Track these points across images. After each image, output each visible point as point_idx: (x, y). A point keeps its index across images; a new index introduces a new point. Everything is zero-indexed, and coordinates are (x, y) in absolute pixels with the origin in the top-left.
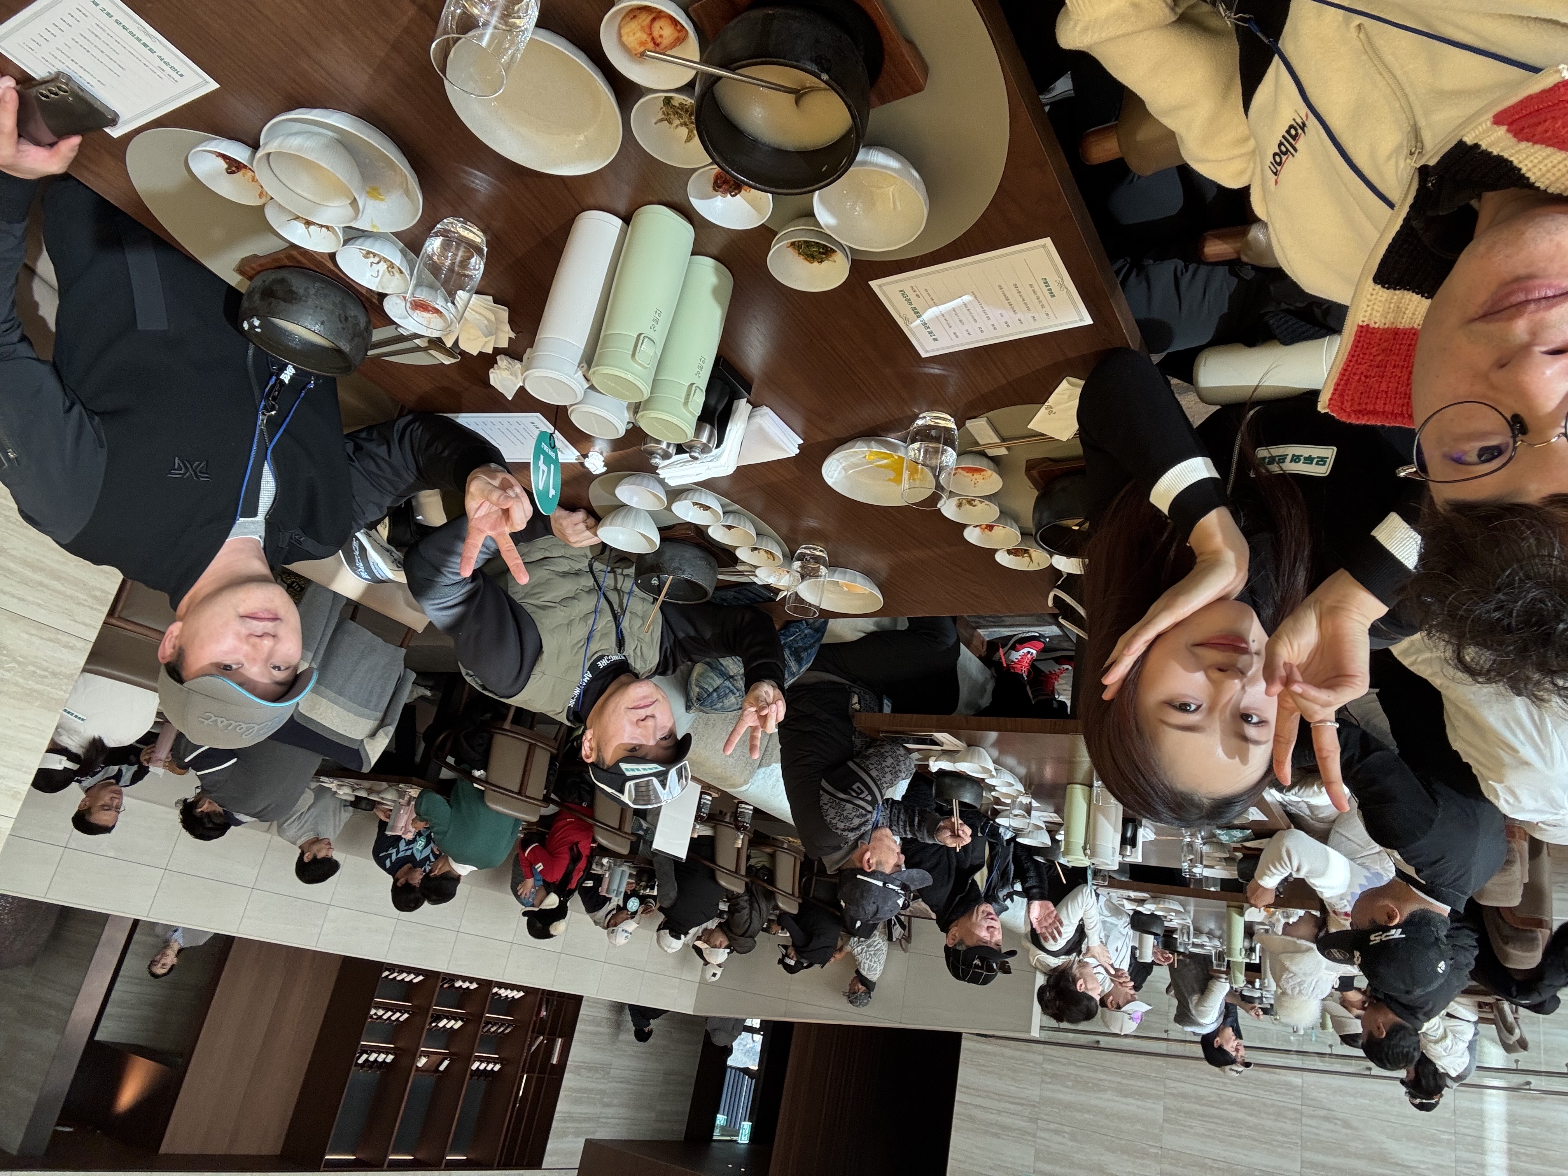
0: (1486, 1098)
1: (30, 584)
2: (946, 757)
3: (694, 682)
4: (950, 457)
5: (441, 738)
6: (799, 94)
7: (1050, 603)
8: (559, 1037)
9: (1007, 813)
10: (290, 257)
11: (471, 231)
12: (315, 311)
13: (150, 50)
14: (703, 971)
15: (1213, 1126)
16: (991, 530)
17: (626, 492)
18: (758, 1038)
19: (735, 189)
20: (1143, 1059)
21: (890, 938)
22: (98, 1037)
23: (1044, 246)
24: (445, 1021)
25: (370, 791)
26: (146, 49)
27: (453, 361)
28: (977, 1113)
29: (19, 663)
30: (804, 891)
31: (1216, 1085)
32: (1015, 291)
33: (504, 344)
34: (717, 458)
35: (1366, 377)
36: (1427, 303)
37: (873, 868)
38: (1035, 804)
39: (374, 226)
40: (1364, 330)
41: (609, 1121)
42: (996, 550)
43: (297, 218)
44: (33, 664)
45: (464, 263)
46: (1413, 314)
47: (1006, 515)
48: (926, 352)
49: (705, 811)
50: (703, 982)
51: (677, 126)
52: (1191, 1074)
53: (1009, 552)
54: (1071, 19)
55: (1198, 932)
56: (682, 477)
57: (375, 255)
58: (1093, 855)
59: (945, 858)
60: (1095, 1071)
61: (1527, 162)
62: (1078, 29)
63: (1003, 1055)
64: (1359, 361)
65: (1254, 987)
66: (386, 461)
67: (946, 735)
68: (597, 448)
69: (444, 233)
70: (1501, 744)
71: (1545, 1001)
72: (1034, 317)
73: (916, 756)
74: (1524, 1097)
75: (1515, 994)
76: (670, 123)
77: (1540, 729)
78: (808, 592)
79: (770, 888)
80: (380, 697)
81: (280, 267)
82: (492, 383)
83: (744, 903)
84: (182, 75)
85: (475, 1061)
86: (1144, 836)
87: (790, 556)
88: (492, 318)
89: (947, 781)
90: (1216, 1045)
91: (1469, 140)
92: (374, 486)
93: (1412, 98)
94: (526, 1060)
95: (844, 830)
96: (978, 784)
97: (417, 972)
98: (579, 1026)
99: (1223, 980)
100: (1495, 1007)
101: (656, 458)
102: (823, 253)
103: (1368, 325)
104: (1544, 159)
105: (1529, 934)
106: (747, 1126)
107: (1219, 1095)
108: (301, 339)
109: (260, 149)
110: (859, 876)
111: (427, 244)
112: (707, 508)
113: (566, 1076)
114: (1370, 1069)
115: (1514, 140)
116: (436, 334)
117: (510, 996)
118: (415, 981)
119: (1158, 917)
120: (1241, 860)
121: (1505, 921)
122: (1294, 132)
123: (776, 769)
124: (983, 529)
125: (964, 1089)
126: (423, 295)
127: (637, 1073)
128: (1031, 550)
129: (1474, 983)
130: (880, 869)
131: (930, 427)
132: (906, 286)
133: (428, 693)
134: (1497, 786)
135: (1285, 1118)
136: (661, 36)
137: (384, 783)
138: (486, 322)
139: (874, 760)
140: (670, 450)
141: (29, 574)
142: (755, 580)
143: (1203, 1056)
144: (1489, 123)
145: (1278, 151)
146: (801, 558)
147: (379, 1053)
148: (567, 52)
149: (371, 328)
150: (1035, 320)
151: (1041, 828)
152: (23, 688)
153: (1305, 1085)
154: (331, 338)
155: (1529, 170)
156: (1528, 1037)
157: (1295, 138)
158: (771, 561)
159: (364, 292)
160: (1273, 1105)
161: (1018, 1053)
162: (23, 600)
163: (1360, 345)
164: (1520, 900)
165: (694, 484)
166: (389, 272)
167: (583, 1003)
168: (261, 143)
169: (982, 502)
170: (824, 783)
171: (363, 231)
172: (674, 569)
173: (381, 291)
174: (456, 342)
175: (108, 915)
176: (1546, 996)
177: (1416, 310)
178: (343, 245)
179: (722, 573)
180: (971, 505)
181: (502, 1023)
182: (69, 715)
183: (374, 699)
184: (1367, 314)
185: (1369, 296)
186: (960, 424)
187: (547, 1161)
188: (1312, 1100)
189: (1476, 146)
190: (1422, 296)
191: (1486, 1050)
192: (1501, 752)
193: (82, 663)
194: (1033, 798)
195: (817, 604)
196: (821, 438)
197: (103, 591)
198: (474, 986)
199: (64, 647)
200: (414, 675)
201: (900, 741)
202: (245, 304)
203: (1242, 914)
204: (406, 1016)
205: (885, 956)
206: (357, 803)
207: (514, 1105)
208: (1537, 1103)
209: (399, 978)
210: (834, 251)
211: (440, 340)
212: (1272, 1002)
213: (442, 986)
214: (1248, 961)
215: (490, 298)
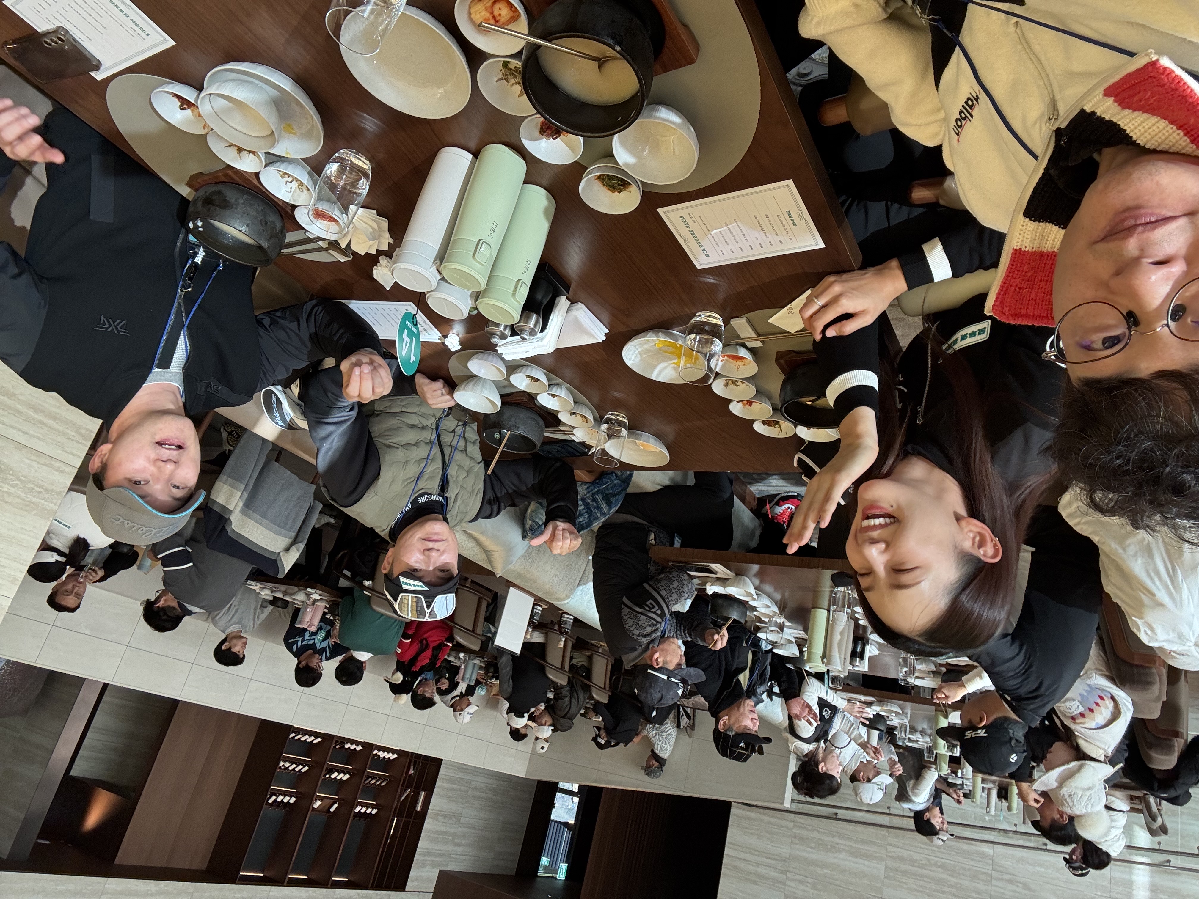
0: (1135, 871)
1: (32, 421)
2: (718, 582)
3: (528, 517)
4: (717, 346)
5: (340, 555)
6: (601, 62)
7: (795, 464)
8: (423, 791)
9: (765, 629)
10: (226, 175)
11: (360, 160)
12: (242, 216)
13: (125, 15)
14: (534, 745)
15: (921, 883)
16: (750, 405)
17: (476, 366)
18: (576, 800)
19: (556, 133)
20: (870, 829)
21: (678, 726)
22: (73, 773)
23: (788, 186)
24: (336, 774)
25: (285, 593)
26: (122, 14)
27: (347, 259)
28: (742, 865)
29: (20, 480)
30: (613, 686)
31: (926, 852)
32: (766, 220)
33: (385, 248)
34: (542, 339)
35: (1020, 288)
36: (1063, 232)
37: (660, 665)
38: (787, 623)
39: (288, 153)
40: (1018, 252)
41: (458, 857)
42: (754, 421)
43: (232, 145)
44: (31, 482)
45: (354, 184)
46: (1054, 241)
47: (761, 394)
48: (701, 265)
49: (536, 618)
50: (534, 753)
51: (513, 84)
52: (907, 842)
53: (764, 423)
54: (809, 15)
55: (913, 730)
56: (515, 353)
57: (289, 175)
58: (829, 663)
59: (717, 661)
60: (833, 836)
61: (1130, 125)
62: (814, 22)
63: (762, 821)
64: (1015, 276)
65: (957, 775)
66: (295, 333)
67: (719, 566)
68: (455, 331)
69: (341, 160)
70: (1142, 589)
71: (1179, 796)
72: (781, 241)
73: (696, 581)
74: (1166, 872)
75: (1156, 788)
76: (508, 81)
77: (1173, 578)
78: (613, 449)
79: (587, 683)
80: (294, 521)
81: (218, 183)
82: (375, 277)
83: (565, 692)
84: (148, 35)
85: (357, 806)
86: (870, 652)
87: (599, 420)
88: (376, 227)
89: (720, 601)
90: (925, 819)
91: (1088, 109)
92: (285, 352)
93: (1051, 77)
94: (396, 808)
95: (639, 636)
96: (743, 604)
97: (316, 735)
98: (438, 783)
99: (933, 770)
100: (1143, 800)
101: (495, 337)
102: (621, 185)
103: (1020, 249)
104: (1142, 122)
105: (1168, 742)
106: (564, 866)
107: (928, 860)
108: (233, 237)
109: (203, 91)
110: (649, 671)
111: (327, 167)
112: (537, 380)
113: (427, 821)
114: (1046, 845)
115: (1119, 108)
116: (333, 237)
117: (386, 757)
118: (315, 742)
119: (883, 716)
120: (946, 673)
121: (1148, 731)
122: (971, 103)
123: (589, 587)
124: (744, 405)
125: (731, 846)
126: (323, 207)
127: (480, 821)
128: (781, 422)
129: (1126, 780)
130: (666, 666)
131: (704, 323)
132: (684, 213)
133: (333, 521)
134: (1139, 622)
135: (979, 879)
136: (500, 15)
137: (296, 588)
138: (371, 230)
139: (663, 583)
140: (506, 332)
141: (32, 414)
142: (574, 438)
143: (914, 828)
144: (1101, 95)
145: (959, 117)
146: (608, 421)
147: (285, 796)
148: (431, 26)
149: (285, 231)
150: (782, 243)
151: (792, 642)
152: (24, 500)
153: (995, 855)
154: (254, 237)
155: (1132, 131)
156: (1169, 825)
157: (971, 107)
158: (585, 423)
159: (280, 203)
160: (969, 869)
161: (773, 820)
162: (27, 434)
163: (1015, 264)
164: (1159, 713)
165: (525, 359)
166: (299, 189)
167: (442, 765)
168: (205, 87)
169: (743, 383)
170: (625, 599)
171: (281, 157)
172: (511, 426)
173: (292, 203)
174: (349, 244)
175: (85, 679)
176: (1179, 792)
177: (1055, 238)
178: (265, 167)
179: (548, 432)
180: (736, 385)
181: (380, 777)
182: (58, 524)
183: (290, 522)
184: (1020, 240)
185: (1021, 227)
186: (726, 322)
187: (410, 885)
188: (1001, 866)
189: (1093, 113)
190: (1059, 227)
191: (1136, 834)
192: (1142, 595)
193: (69, 483)
194: (786, 618)
195: (618, 458)
196: (622, 329)
197: (87, 430)
198: (359, 748)
199: (57, 470)
200: (322, 506)
201: (684, 569)
202: (191, 209)
203: (946, 717)
204: (307, 768)
205: (674, 740)
206: (275, 602)
207: (386, 841)
208: (1175, 878)
209: (302, 739)
210: (630, 184)
211: (336, 242)
212: (971, 788)
213: (335, 747)
214: (951, 754)
215: (375, 212)
